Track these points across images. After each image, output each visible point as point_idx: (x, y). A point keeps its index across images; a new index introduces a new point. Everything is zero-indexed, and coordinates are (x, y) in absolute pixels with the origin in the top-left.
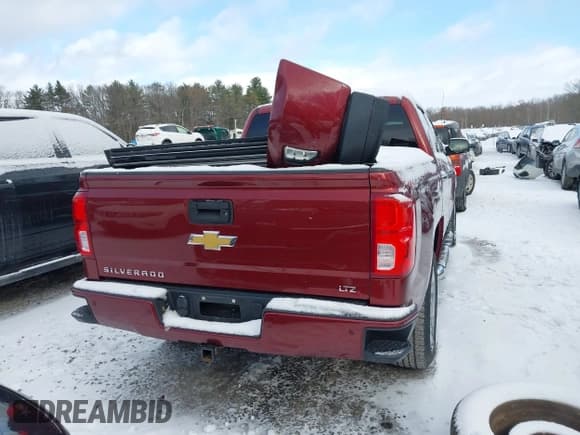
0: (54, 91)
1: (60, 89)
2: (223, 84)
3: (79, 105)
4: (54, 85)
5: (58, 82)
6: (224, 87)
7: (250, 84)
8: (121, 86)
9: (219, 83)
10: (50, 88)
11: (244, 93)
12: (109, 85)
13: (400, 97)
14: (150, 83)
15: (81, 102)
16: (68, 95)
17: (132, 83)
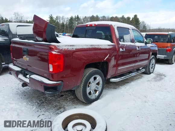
0: (76, 18)
1: (78, 17)
2: (124, 16)
3: (82, 22)
4: (76, 16)
5: (78, 15)
6: (124, 18)
7: (133, 17)
8: (94, 17)
9: (123, 16)
10: (75, 17)
11: (131, 19)
12: (91, 16)
13: (110, 25)
14: (102, 16)
15: (82, 21)
16: (80, 19)
17: (97, 16)
